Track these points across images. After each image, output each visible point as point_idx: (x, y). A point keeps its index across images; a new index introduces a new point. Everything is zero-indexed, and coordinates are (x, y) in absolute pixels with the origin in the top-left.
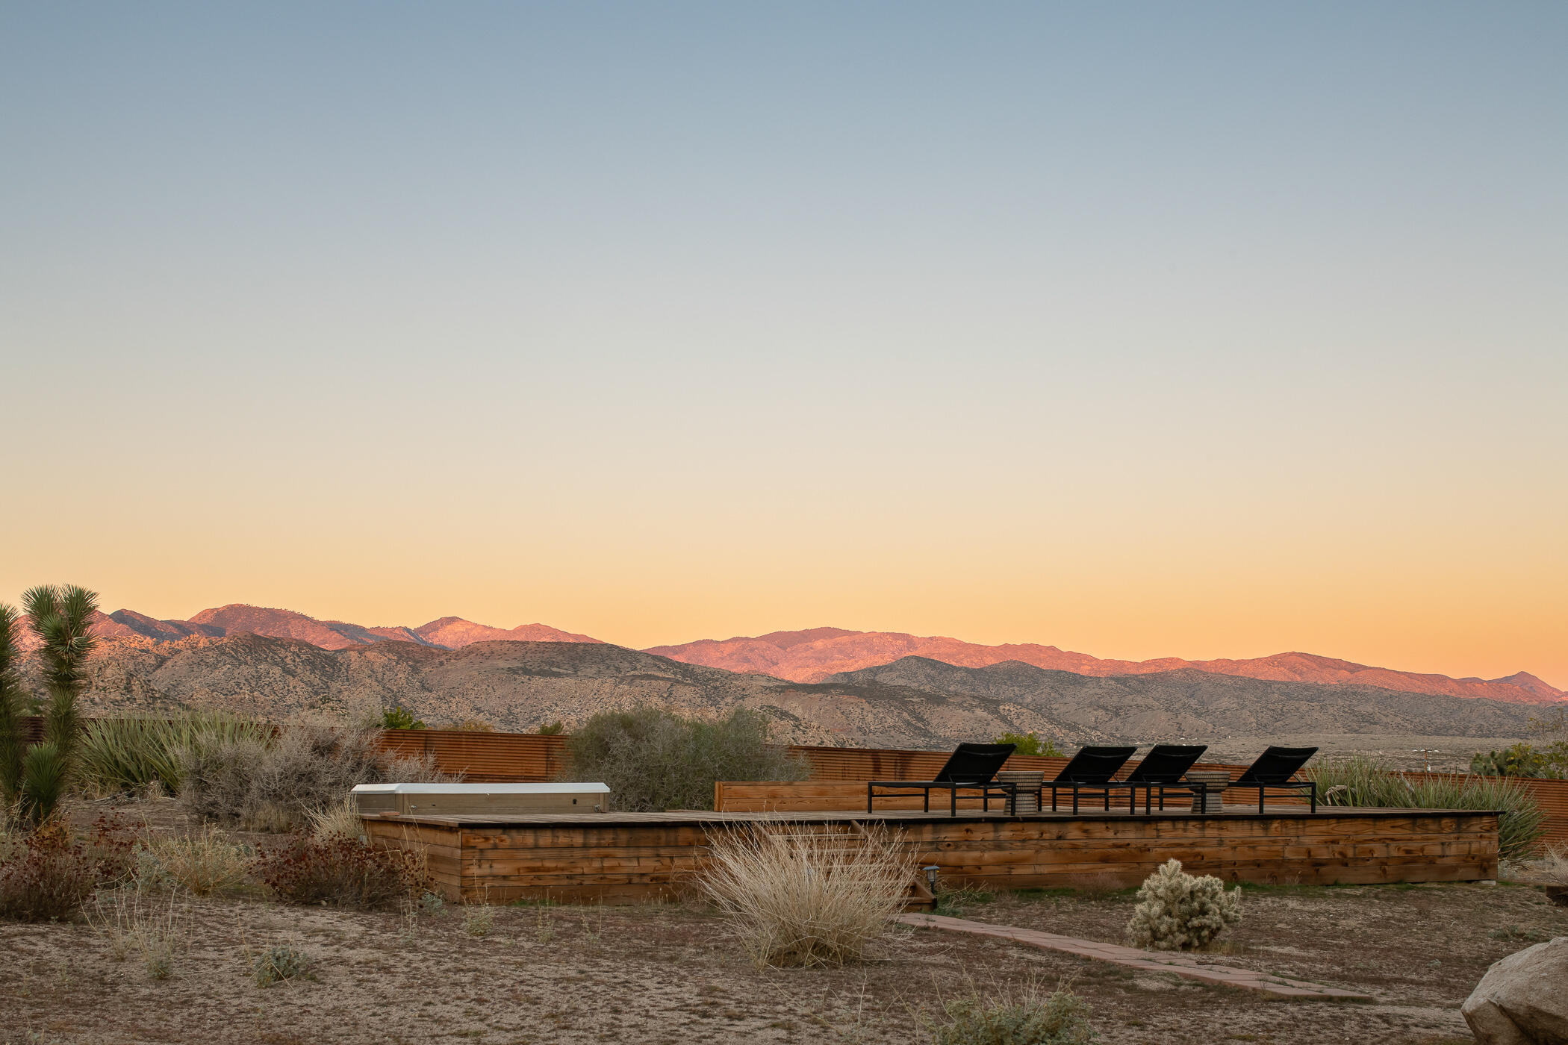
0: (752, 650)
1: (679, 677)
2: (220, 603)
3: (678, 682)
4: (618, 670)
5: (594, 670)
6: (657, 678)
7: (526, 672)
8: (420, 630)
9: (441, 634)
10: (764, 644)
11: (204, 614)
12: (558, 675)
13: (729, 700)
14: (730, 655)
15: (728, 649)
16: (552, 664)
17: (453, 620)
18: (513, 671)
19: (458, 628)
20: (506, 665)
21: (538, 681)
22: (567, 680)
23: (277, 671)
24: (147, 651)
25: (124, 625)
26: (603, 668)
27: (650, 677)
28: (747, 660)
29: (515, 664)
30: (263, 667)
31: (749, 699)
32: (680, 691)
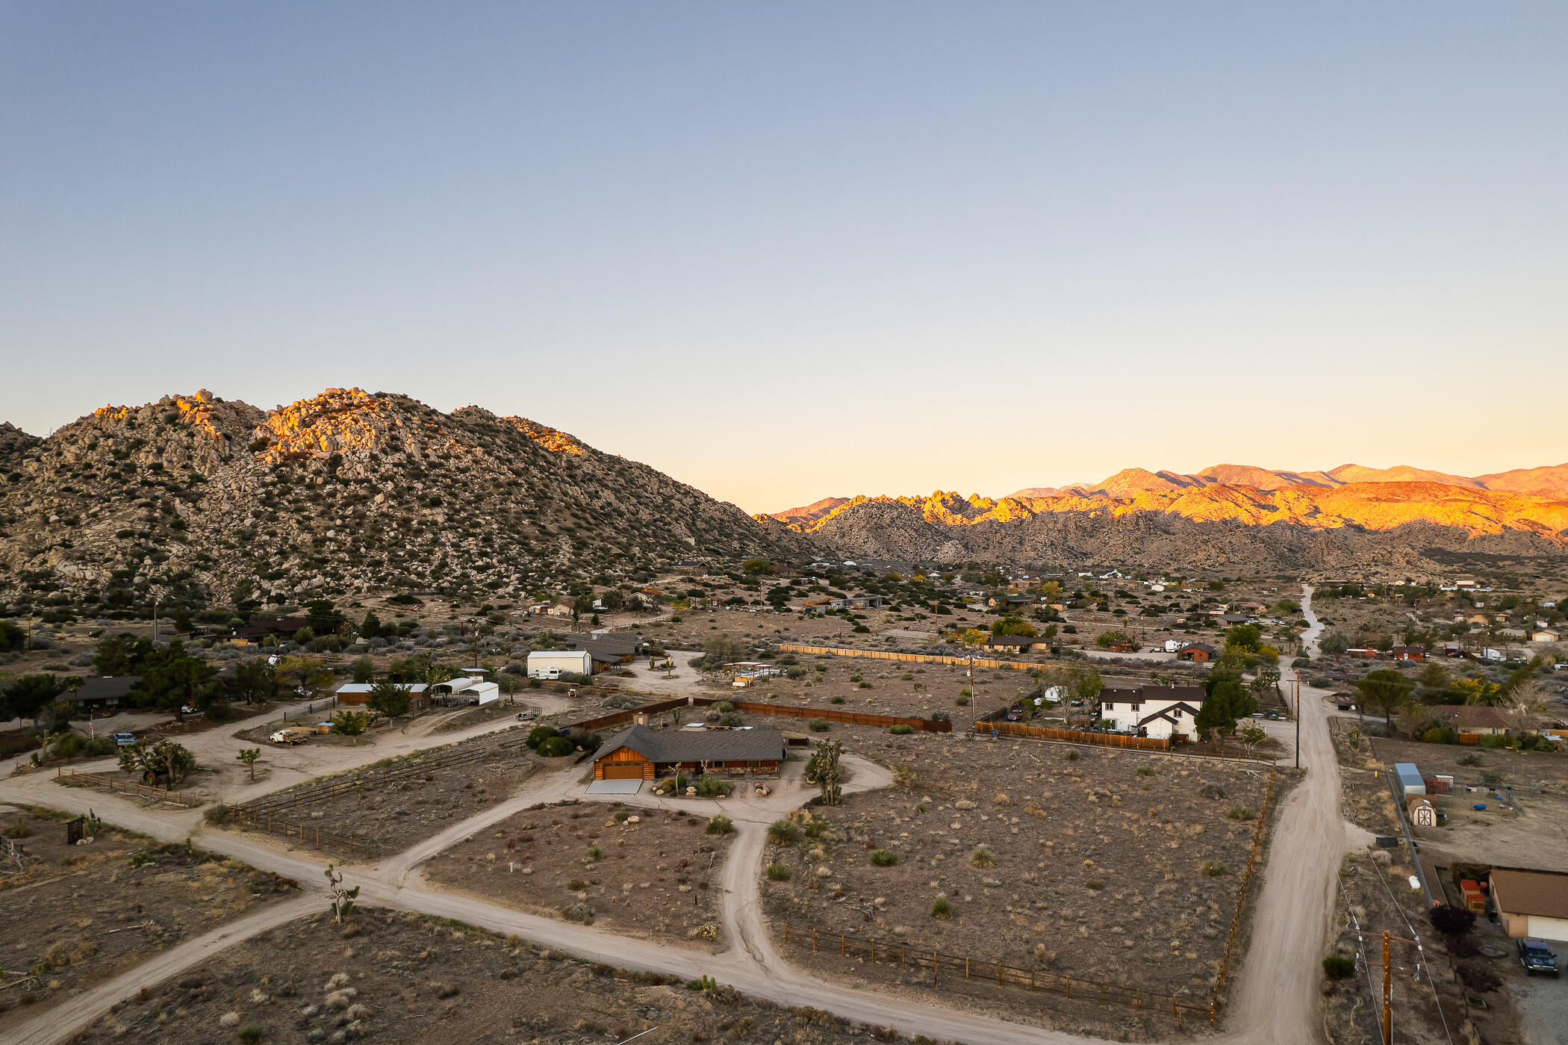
0: (1552, 474)
1: (1477, 500)
2: (1215, 464)
3: (1475, 502)
4: (1436, 496)
5: (1422, 496)
6: (1461, 501)
7: (1378, 499)
8: (1331, 472)
9: (1343, 474)
10: (1562, 470)
11: (1205, 470)
12: (1398, 501)
13: (1511, 512)
14: (1536, 478)
15: (1534, 475)
16: (1394, 495)
17: (1350, 466)
18: (1370, 500)
19: (1354, 470)
20: (1366, 496)
21: (1384, 505)
22: (1403, 504)
23: (1232, 505)
24: (1165, 496)
25: (1162, 480)
26: (1426, 495)
27: (1456, 500)
28: (1548, 481)
29: (1371, 496)
30: (1224, 503)
31: (1524, 512)
32: (1477, 508)
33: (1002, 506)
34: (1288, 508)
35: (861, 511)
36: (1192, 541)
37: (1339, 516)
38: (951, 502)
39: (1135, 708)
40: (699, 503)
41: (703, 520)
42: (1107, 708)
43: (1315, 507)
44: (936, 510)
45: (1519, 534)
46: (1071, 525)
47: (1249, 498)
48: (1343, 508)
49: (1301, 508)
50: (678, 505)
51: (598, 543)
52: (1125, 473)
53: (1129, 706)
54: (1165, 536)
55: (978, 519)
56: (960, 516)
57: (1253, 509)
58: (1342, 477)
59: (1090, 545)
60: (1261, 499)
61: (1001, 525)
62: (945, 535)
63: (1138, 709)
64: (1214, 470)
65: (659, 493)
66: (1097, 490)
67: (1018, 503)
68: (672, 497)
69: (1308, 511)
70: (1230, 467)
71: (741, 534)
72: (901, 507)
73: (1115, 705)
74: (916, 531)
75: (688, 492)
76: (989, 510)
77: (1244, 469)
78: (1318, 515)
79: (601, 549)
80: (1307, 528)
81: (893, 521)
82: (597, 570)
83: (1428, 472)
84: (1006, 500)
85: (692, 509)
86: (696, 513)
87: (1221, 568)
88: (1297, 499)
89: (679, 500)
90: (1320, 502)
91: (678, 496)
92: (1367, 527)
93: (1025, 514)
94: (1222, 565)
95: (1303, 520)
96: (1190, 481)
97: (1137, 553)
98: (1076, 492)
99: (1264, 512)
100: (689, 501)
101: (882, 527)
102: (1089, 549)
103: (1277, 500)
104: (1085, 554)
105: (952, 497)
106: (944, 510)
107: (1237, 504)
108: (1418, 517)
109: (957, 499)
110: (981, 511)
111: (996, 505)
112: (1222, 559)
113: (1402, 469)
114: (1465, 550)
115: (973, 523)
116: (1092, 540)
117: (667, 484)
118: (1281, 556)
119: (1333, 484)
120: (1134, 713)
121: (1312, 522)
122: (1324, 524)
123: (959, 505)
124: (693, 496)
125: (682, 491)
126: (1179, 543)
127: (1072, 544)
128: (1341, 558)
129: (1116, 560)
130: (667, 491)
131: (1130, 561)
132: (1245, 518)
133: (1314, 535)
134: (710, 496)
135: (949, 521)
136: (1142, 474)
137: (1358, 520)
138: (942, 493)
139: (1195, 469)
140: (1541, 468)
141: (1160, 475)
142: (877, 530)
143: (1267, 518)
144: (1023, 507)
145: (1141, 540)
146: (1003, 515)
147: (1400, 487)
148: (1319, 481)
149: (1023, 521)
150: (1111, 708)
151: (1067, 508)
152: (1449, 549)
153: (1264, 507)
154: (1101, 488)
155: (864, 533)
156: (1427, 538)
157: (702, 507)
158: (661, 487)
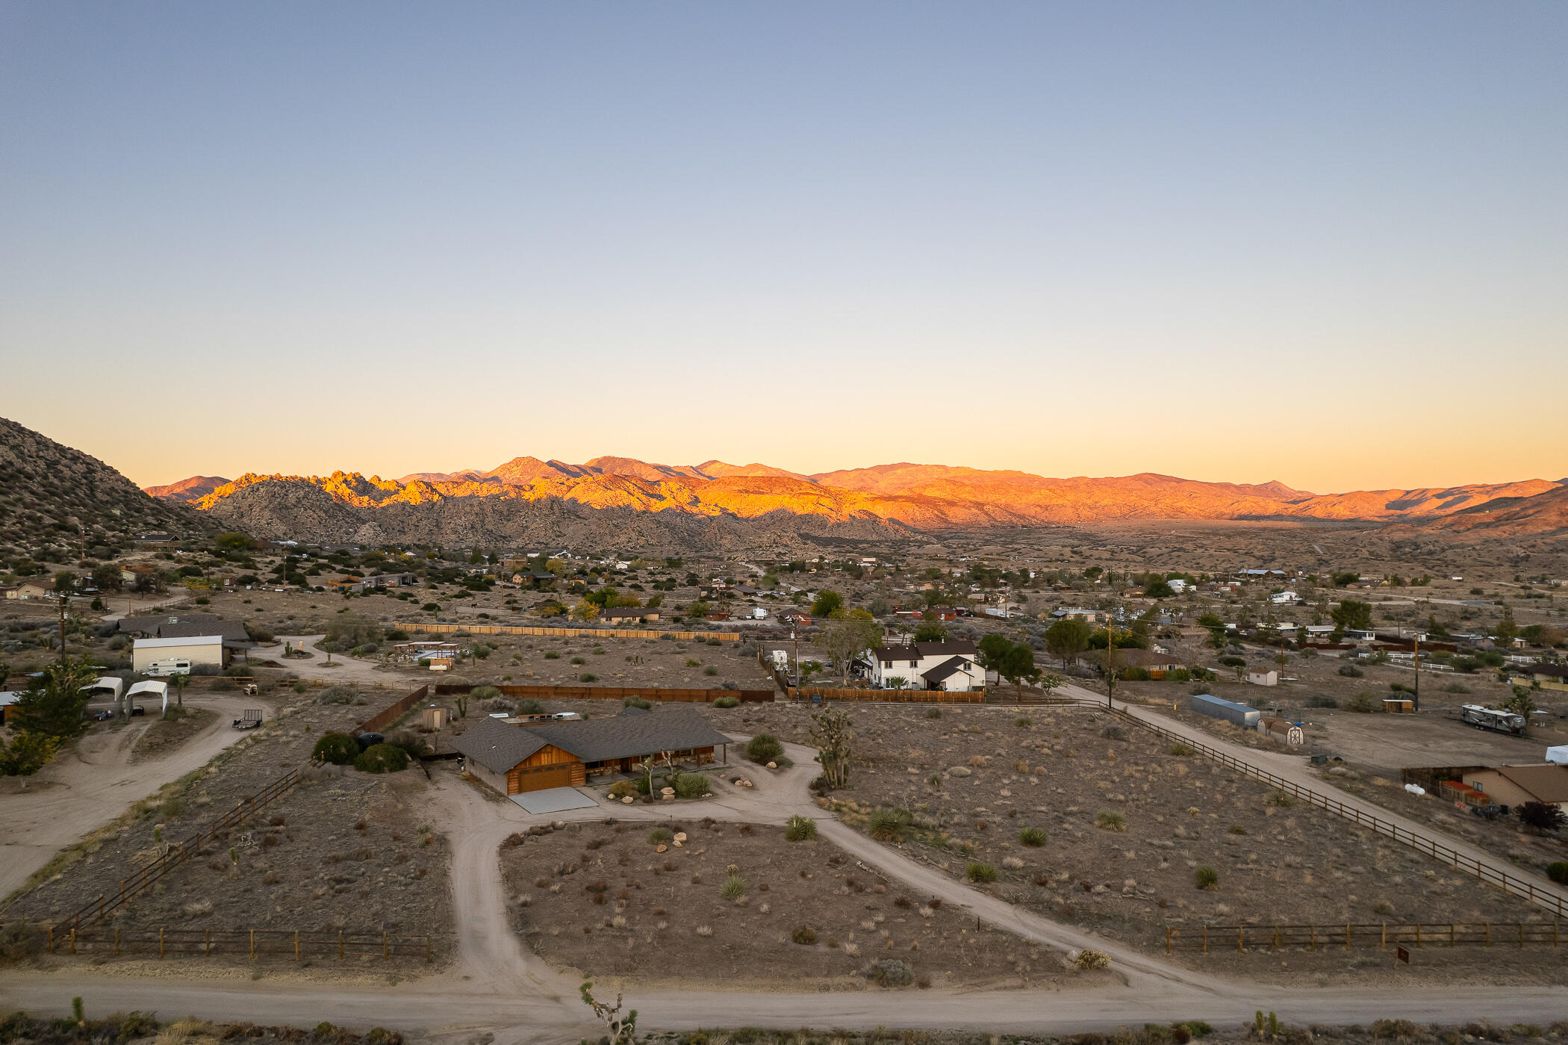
0: (865, 475)
1: (823, 493)
2: (600, 456)
3: (821, 496)
4: (792, 490)
5: (781, 489)
6: (811, 494)
7: (747, 492)
8: (698, 467)
9: (709, 469)
10: (871, 472)
11: (592, 461)
12: (763, 493)
13: (847, 505)
14: (855, 478)
15: (853, 475)
16: (761, 487)
17: (713, 462)
18: (740, 491)
19: (717, 465)
20: (737, 488)
21: (752, 497)
22: (767, 496)
23: (625, 493)
24: (563, 484)
25: (553, 468)
26: (785, 489)
27: (808, 494)
28: (862, 480)
29: (741, 488)
30: (618, 491)
31: (857, 504)
32: (823, 501)
33: (411, 488)
34: (671, 498)
35: (262, 490)
36: (605, 526)
37: (716, 505)
38: (354, 484)
39: (914, 665)
40: (94, 471)
41: (103, 491)
42: (886, 667)
43: (695, 497)
44: (340, 492)
45: (862, 521)
46: (488, 510)
47: (639, 488)
48: (719, 498)
49: (684, 497)
50: (67, 472)
51: (20, 510)
52: (518, 461)
53: (908, 662)
54: (578, 521)
55: (386, 502)
56: (366, 498)
57: (644, 497)
58: (710, 471)
59: (509, 528)
60: (649, 489)
61: (414, 508)
62: (357, 518)
63: (916, 666)
64: (599, 461)
65: (41, 458)
66: (490, 476)
67: (428, 485)
68: (57, 462)
69: (690, 500)
70: (613, 459)
71: (153, 509)
72: (308, 486)
73: (894, 663)
74: (326, 512)
75: (77, 457)
76: (397, 492)
77: (626, 462)
78: (699, 505)
79: (29, 518)
80: (692, 515)
81: (299, 499)
82: (34, 544)
83: (776, 470)
84: (416, 483)
85: (86, 478)
86: (91, 482)
87: (641, 550)
88: (680, 489)
89: (66, 466)
90: (698, 493)
91: (64, 461)
92: (739, 516)
93: (436, 497)
94: (642, 547)
95: (687, 508)
96: (578, 471)
97: (559, 536)
98: (470, 477)
99: (653, 500)
100: (80, 468)
101: (287, 508)
102: (508, 533)
103: (663, 489)
104: (504, 538)
105: (354, 477)
106: (349, 491)
107: (629, 493)
108: (780, 507)
109: (360, 479)
110: (388, 493)
111: (404, 488)
112: (642, 542)
113: (756, 466)
114: (826, 535)
115: (381, 505)
116: (511, 524)
117: (47, 447)
118: (683, 540)
119: (701, 478)
120: (915, 670)
121: (695, 510)
122: (705, 512)
123: (363, 487)
124: (84, 462)
125: (69, 456)
126: (593, 527)
127: (490, 527)
128: (735, 541)
129: (539, 543)
130: (50, 455)
131: (553, 544)
132: (637, 506)
133: (699, 521)
134: (107, 463)
135: (356, 502)
136: (533, 462)
137: (732, 510)
138: (343, 474)
139: (582, 460)
140: (857, 470)
141: (551, 464)
142: (282, 510)
143: (657, 506)
144: (433, 490)
145: (558, 523)
146: (413, 496)
147: (764, 482)
148: (690, 474)
149: (434, 504)
150: (891, 666)
151: (468, 493)
152: (814, 534)
153: (652, 496)
154: (494, 474)
155: (267, 514)
156: (796, 524)
157: (98, 475)
158: (40, 450)
